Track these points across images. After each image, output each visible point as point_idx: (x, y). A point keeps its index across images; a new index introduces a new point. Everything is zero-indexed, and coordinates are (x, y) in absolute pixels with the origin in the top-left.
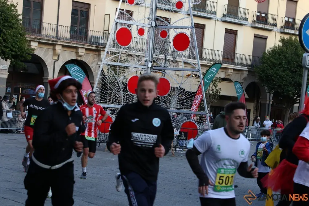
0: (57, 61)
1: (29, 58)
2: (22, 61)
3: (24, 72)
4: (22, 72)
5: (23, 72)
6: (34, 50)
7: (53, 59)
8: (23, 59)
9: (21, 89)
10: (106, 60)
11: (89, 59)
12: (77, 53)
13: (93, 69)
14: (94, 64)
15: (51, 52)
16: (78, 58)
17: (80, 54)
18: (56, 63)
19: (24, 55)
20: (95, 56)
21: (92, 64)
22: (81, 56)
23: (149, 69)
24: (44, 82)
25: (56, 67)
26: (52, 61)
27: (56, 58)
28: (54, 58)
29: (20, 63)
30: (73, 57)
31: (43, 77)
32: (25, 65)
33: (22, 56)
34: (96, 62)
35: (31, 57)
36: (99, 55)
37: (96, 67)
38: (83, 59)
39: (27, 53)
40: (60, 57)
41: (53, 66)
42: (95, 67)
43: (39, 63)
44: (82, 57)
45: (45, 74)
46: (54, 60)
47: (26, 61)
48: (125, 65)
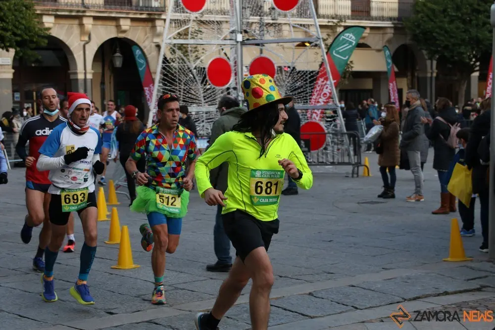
0: (87, 43)
1: (44, 43)
2: (32, 49)
3: (37, 65)
4: (33, 65)
5: (34, 67)
6: (49, 29)
7: (81, 41)
8: (34, 46)
9: (34, 93)
10: (167, 35)
11: (137, 34)
12: (118, 27)
13: (147, 50)
14: (147, 43)
15: (76, 30)
16: (121, 35)
17: (123, 28)
18: (87, 46)
19: (35, 40)
20: (148, 29)
21: (144, 41)
22: (124, 32)
23: (239, 44)
24: (71, 80)
25: (87, 52)
26: (79, 44)
27: (86, 39)
28: (82, 39)
29: (30, 53)
30: (113, 34)
31: (69, 72)
32: (39, 55)
33: (32, 42)
34: (150, 39)
35: (46, 41)
36: (154, 27)
37: (151, 47)
38: (129, 36)
39: (39, 36)
40: (93, 36)
41: (82, 52)
42: (149, 46)
43: (59, 49)
44: (127, 32)
45: (71, 66)
46: (83, 43)
47: (39, 48)
48: (201, 42)
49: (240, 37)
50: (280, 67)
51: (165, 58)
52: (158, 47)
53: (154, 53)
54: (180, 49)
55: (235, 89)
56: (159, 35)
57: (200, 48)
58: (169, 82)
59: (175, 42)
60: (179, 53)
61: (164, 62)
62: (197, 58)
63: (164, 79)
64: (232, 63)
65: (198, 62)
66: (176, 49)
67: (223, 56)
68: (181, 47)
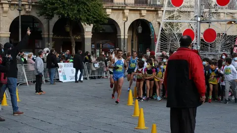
0: (126, 21)
1: (106, 21)
3: (103, 32)
5: (101, 32)
6: (109, 15)
7: (123, 20)
8: (102, 23)
9: (101, 45)
10: (164, 18)
11: (149, 17)
12: (141, 14)
14: (154, 21)
15: (121, 15)
16: (142, 18)
17: (143, 14)
18: (126, 23)
20: (154, 15)
22: (143, 16)
24: (118, 39)
25: (126, 26)
26: (122, 22)
27: (126, 19)
29: (100, 26)
30: (138, 17)
31: (117, 35)
32: (104, 27)
33: (101, 21)
35: (107, 21)
36: (157, 14)
37: (156, 23)
38: (146, 18)
39: (104, 18)
40: (128, 18)
41: (123, 26)
43: (113, 24)
44: (145, 16)
45: (118, 32)
47: (104, 24)
48: (180, 21)
49: (199, 19)
50: (219, 34)
51: (162, 29)
52: (159, 23)
53: (157, 26)
54: (169, 24)
55: (196, 44)
56: (160, 18)
57: (179, 24)
58: (164, 40)
59: (167, 21)
60: (169, 26)
61: (161, 31)
62: (178, 29)
63: (161, 39)
64: (195, 31)
65: (178, 30)
66: (168, 25)
67: (190, 28)
68: (170, 24)
